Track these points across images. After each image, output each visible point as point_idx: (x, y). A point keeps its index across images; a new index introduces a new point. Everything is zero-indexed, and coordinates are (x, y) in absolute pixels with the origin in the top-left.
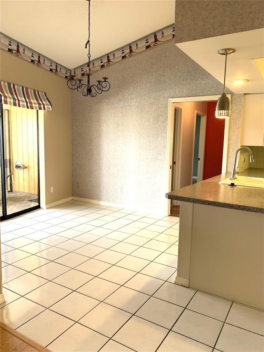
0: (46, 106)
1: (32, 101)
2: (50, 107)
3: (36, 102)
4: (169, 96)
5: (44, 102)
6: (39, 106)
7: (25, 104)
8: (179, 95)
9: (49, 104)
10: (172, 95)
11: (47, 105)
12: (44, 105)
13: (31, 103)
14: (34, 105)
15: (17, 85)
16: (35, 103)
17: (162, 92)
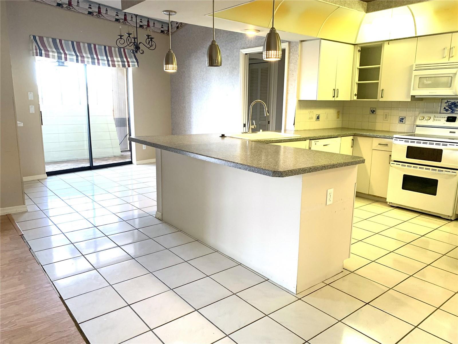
0: (130, 64)
1: (115, 59)
2: (135, 63)
3: (119, 59)
4: (241, 47)
5: (129, 60)
6: (123, 63)
7: (106, 62)
8: (248, 46)
9: (135, 60)
10: (243, 46)
11: (133, 62)
12: (128, 62)
13: (113, 61)
14: (116, 63)
15: (98, 45)
16: (118, 61)
17: (235, 42)
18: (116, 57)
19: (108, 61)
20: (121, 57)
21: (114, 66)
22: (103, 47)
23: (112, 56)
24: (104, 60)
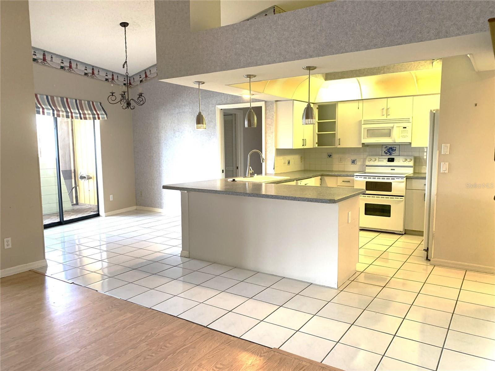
0: (100, 116)
1: (86, 112)
2: (105, 116)
3: (90, 112)
4: (217, 103)
5: (98, 112)
6: (94, 116)
7: (78, 115)
8: (224, 102)
9: (104, 113)
11: (102, 114)
12: (98, 115)
13: (84, 114)
16: (89, 114)
17: (210, 99)
18: (87, 110)
19: (80, 114)
20: (91, 110)
21: (85, 118)
22: (74, 101)
23: (83, 110)
24: (77, 113)
